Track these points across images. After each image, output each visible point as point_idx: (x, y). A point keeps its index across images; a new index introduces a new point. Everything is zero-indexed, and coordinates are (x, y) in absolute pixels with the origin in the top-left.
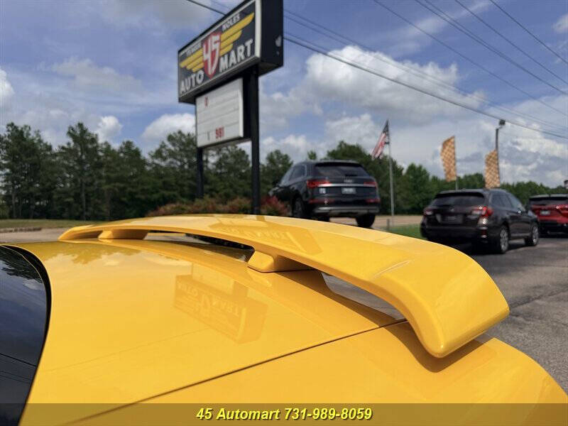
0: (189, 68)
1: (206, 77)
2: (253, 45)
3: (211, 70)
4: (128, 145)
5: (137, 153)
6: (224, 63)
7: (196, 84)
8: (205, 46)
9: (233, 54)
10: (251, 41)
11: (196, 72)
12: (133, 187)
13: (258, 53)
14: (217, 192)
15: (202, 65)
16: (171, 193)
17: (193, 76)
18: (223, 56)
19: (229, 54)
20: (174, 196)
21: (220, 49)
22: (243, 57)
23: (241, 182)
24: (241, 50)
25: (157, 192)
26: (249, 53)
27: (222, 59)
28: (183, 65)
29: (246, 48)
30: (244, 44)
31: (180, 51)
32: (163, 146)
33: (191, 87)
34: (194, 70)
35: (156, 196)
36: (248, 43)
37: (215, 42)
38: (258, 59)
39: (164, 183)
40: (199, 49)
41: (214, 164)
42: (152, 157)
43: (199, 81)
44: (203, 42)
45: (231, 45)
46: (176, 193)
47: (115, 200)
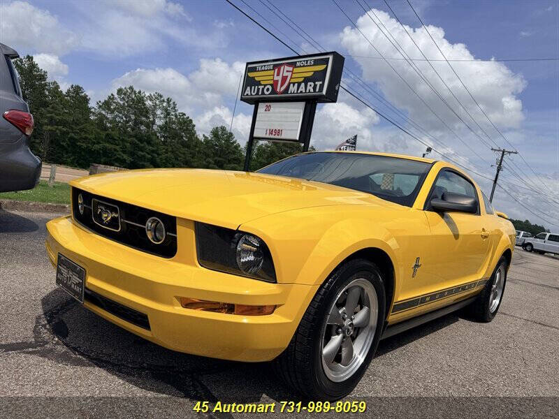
0: (257, 79)
1: (274, 92)
2: (322, 86)
3: (280, 89)
4: (77, 90)
5: (85, 100)
6: (293, 89)
7: (263, 93)
8: (276, 70)
9: (303, 85)
10: (321, 83)
11: (265, 85)
12: (75, 133)
13: (324, 92)
14: (158, 154)
15: (272, 82)
16: (113, 147)
17: (261, 87)
18: (294, 84)
19: (299, 84)
20: (115, 150)
21: (291, 78)
22: (312, 90)
23: (184, 150)
24: (310, 85)
25: (99, 143)
26: (317, 90)
27: (292, 85)
28: (251, 75)
29: (315, 86)
30: (314, 83)
31: (248, 64)
32: (111, 98)
33: (257, 94)
34: (262, 83)
35: (97, 147)
36: (318, 83)
37: (287, 71)
38: (323, 95)
39: (107, 135)
40: (270, 70)
41: (159, 126)
42: (100, 107)
43: (266, 92)
44: (275, 66)
45: (302, 79)
46: (117, 148)
47: (54, 142)
